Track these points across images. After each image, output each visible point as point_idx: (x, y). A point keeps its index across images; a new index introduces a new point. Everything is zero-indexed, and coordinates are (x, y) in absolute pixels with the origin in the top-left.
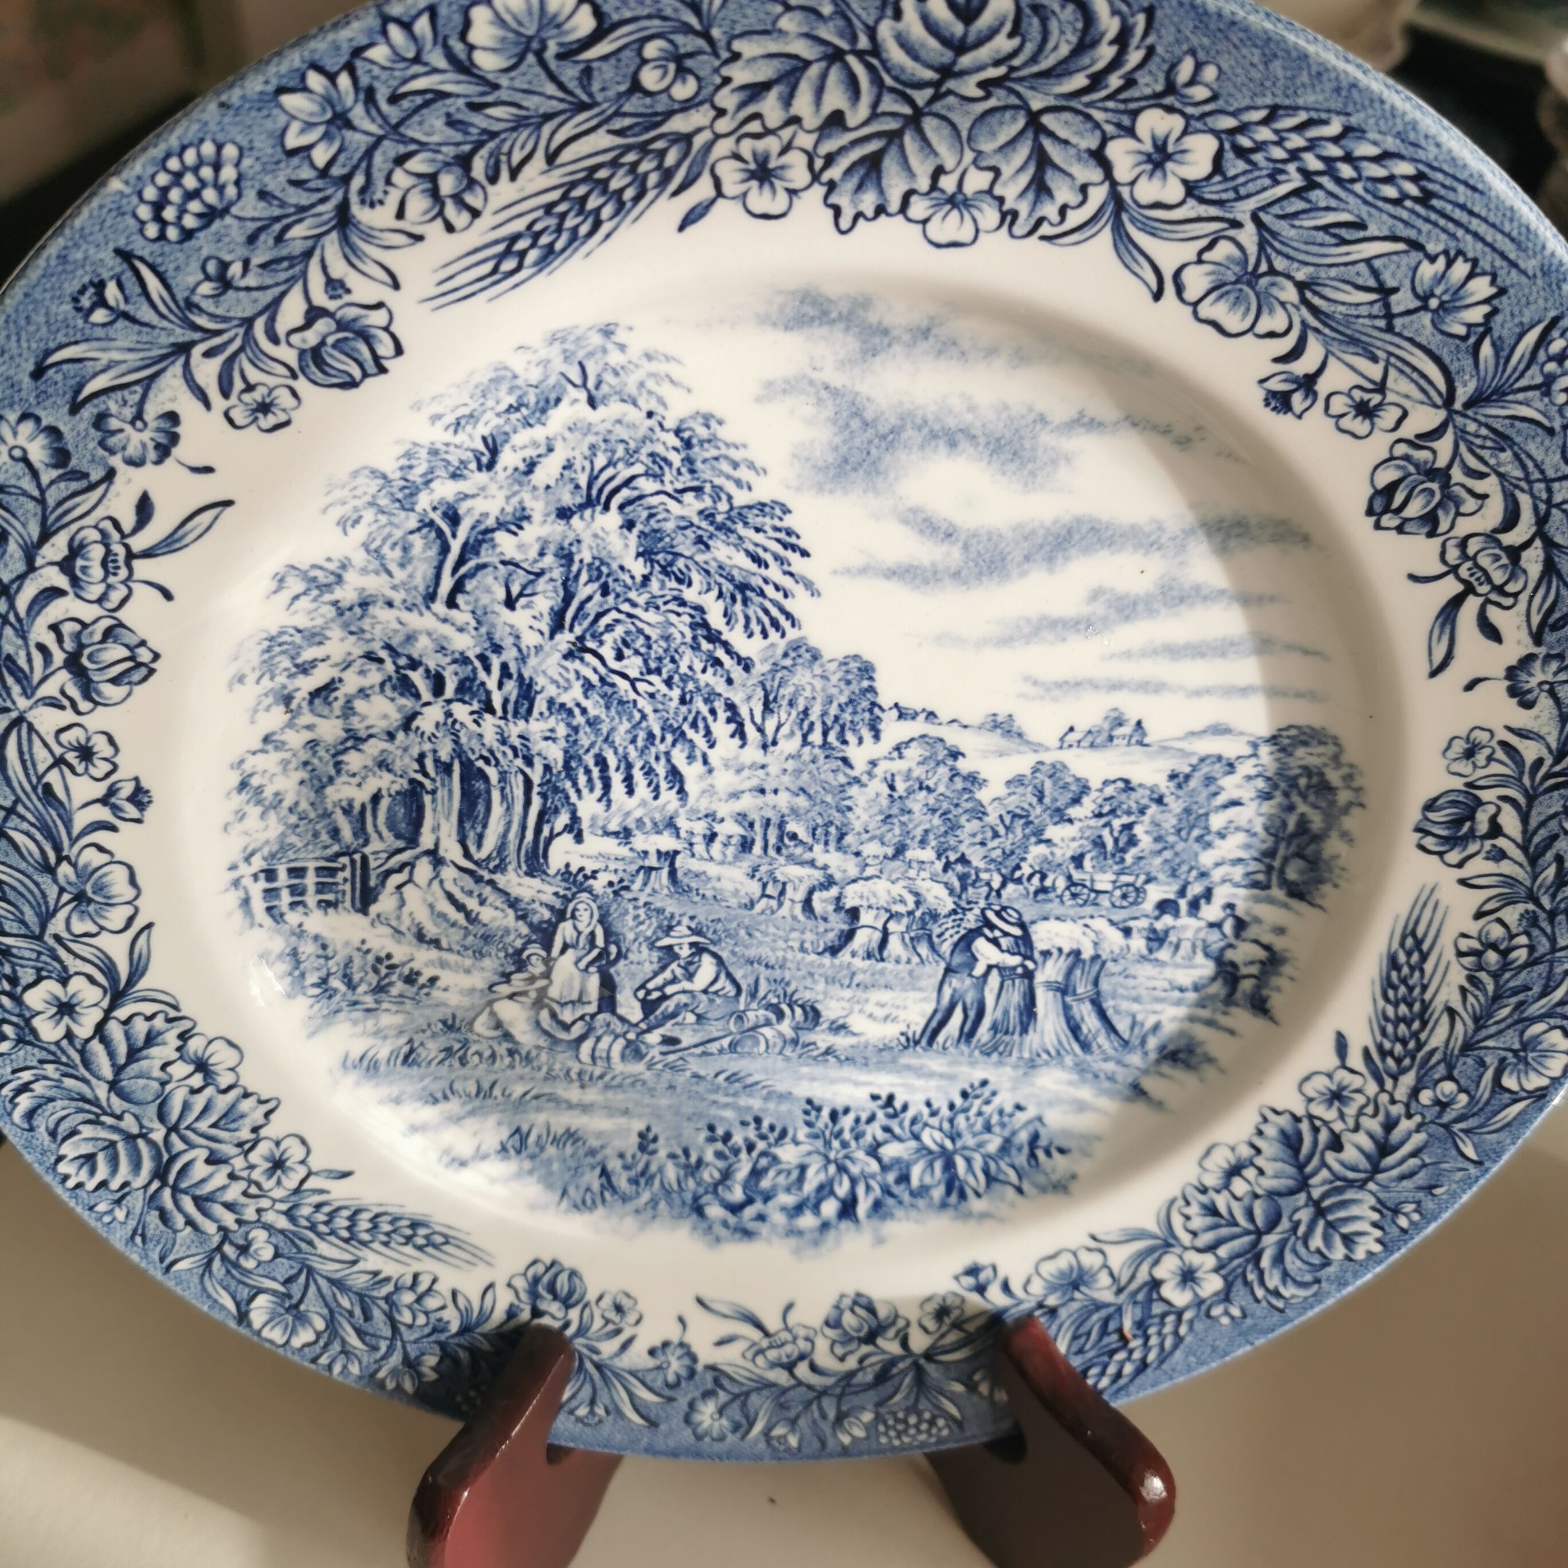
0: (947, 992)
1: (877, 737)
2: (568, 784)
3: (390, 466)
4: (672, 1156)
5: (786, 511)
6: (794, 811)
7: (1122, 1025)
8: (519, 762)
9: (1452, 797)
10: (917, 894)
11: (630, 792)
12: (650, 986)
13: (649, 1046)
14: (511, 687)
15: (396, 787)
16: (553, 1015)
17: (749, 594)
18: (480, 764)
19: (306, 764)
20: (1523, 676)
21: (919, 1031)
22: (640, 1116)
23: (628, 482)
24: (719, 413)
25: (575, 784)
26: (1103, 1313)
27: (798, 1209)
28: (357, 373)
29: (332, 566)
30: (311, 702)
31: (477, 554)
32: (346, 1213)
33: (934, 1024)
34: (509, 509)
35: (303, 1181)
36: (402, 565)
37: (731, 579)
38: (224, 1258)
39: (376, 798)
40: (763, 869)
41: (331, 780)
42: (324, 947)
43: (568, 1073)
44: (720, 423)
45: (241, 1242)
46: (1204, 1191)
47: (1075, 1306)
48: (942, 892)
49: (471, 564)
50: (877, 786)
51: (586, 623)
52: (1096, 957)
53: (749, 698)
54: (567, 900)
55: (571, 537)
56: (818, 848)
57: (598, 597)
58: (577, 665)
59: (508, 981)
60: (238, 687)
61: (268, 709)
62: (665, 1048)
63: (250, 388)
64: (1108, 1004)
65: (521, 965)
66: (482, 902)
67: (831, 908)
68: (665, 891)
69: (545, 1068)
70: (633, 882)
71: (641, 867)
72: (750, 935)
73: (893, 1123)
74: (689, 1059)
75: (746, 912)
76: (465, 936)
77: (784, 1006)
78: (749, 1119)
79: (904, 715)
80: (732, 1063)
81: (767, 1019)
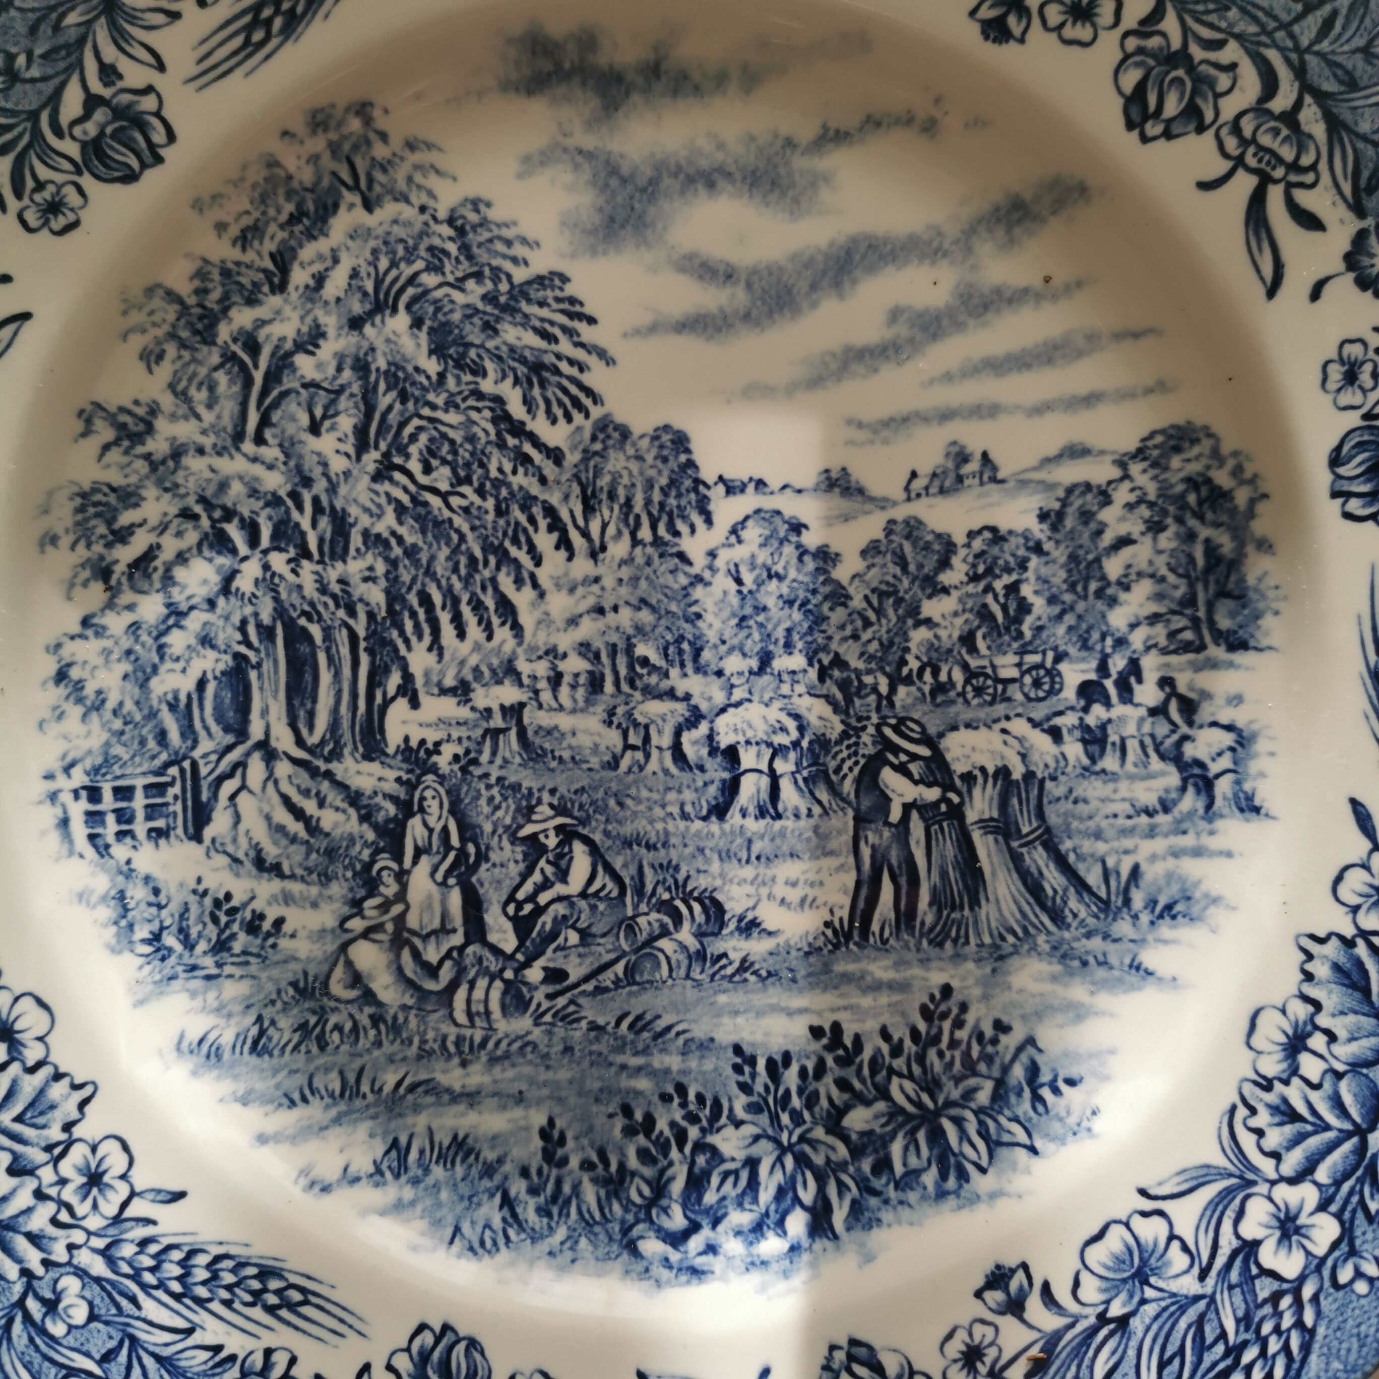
0: (866, 852)
1: (709, 521)
2: (395, 634)
3: (185, 288)
4: (587, 1165)
5: (565, 279)
6: (639, 629)
7: (1093, 878)
8: (341, 613)
9: (1356, 439)
10: (797, 717)
11: (461, 634)
12: (520, 895)
13: (532, 988)
14: (324, 522)
15: (221, 667)
16: (416, 955)
17: (546, 374)
18: (303, 622)
19: (129, 652)
20: (1366, 261)
21: (845, 914)
22: (539, 1102)
23: (412, 280)
24: (485, 194)
25: (402, 633)
26: (1192, 1314)
27: (758, 1229)
28: (134, 163)
29: (141, 411)
30: (131, 577)
31: (279, 381)
32: (177, 1255)
33: (861, 904)
34: (305, 329)
35: (124, 1205)
36: (209, 406)
37: (523, 361)
38: (27, 1319)
39: (201, 684)
40: (620, 710)
41: (155, 669)
42: (156, 892)
43: (444, 1046)
44: (488, 205)
45: (48, 1295)
46: (1266, 1085)
47: (1150, 1310)
48: (826, 710)
49: (275, 393)
50: (723, 583)
51: (390, 437)
52: (1029, 776)
53: (566, 497)
54: (411, 786)
55: (365, 345)
56: (674, 672)
57: (398, 406)
58: (386, 486)
59: (360, 913)
60: (49, 549)
61: (85, 584)
62: (550, 989)
63: (40, 186)
64: (1066, 845)
65: (372, 885)
66: (321, 804)
67: (705, 751)
68: (518, 760)
69: (416, 1041)
70: (480, 752)
71: (487, 731)
72: (621, 804)
73: (849, 1073)
74: (582, 1001)
75: (612, 774)
76: (308, 854)
77: (678, 903)
78: (670, 1089)
79: (732, 488)
80: (633, 1001)
81: (663, 926)
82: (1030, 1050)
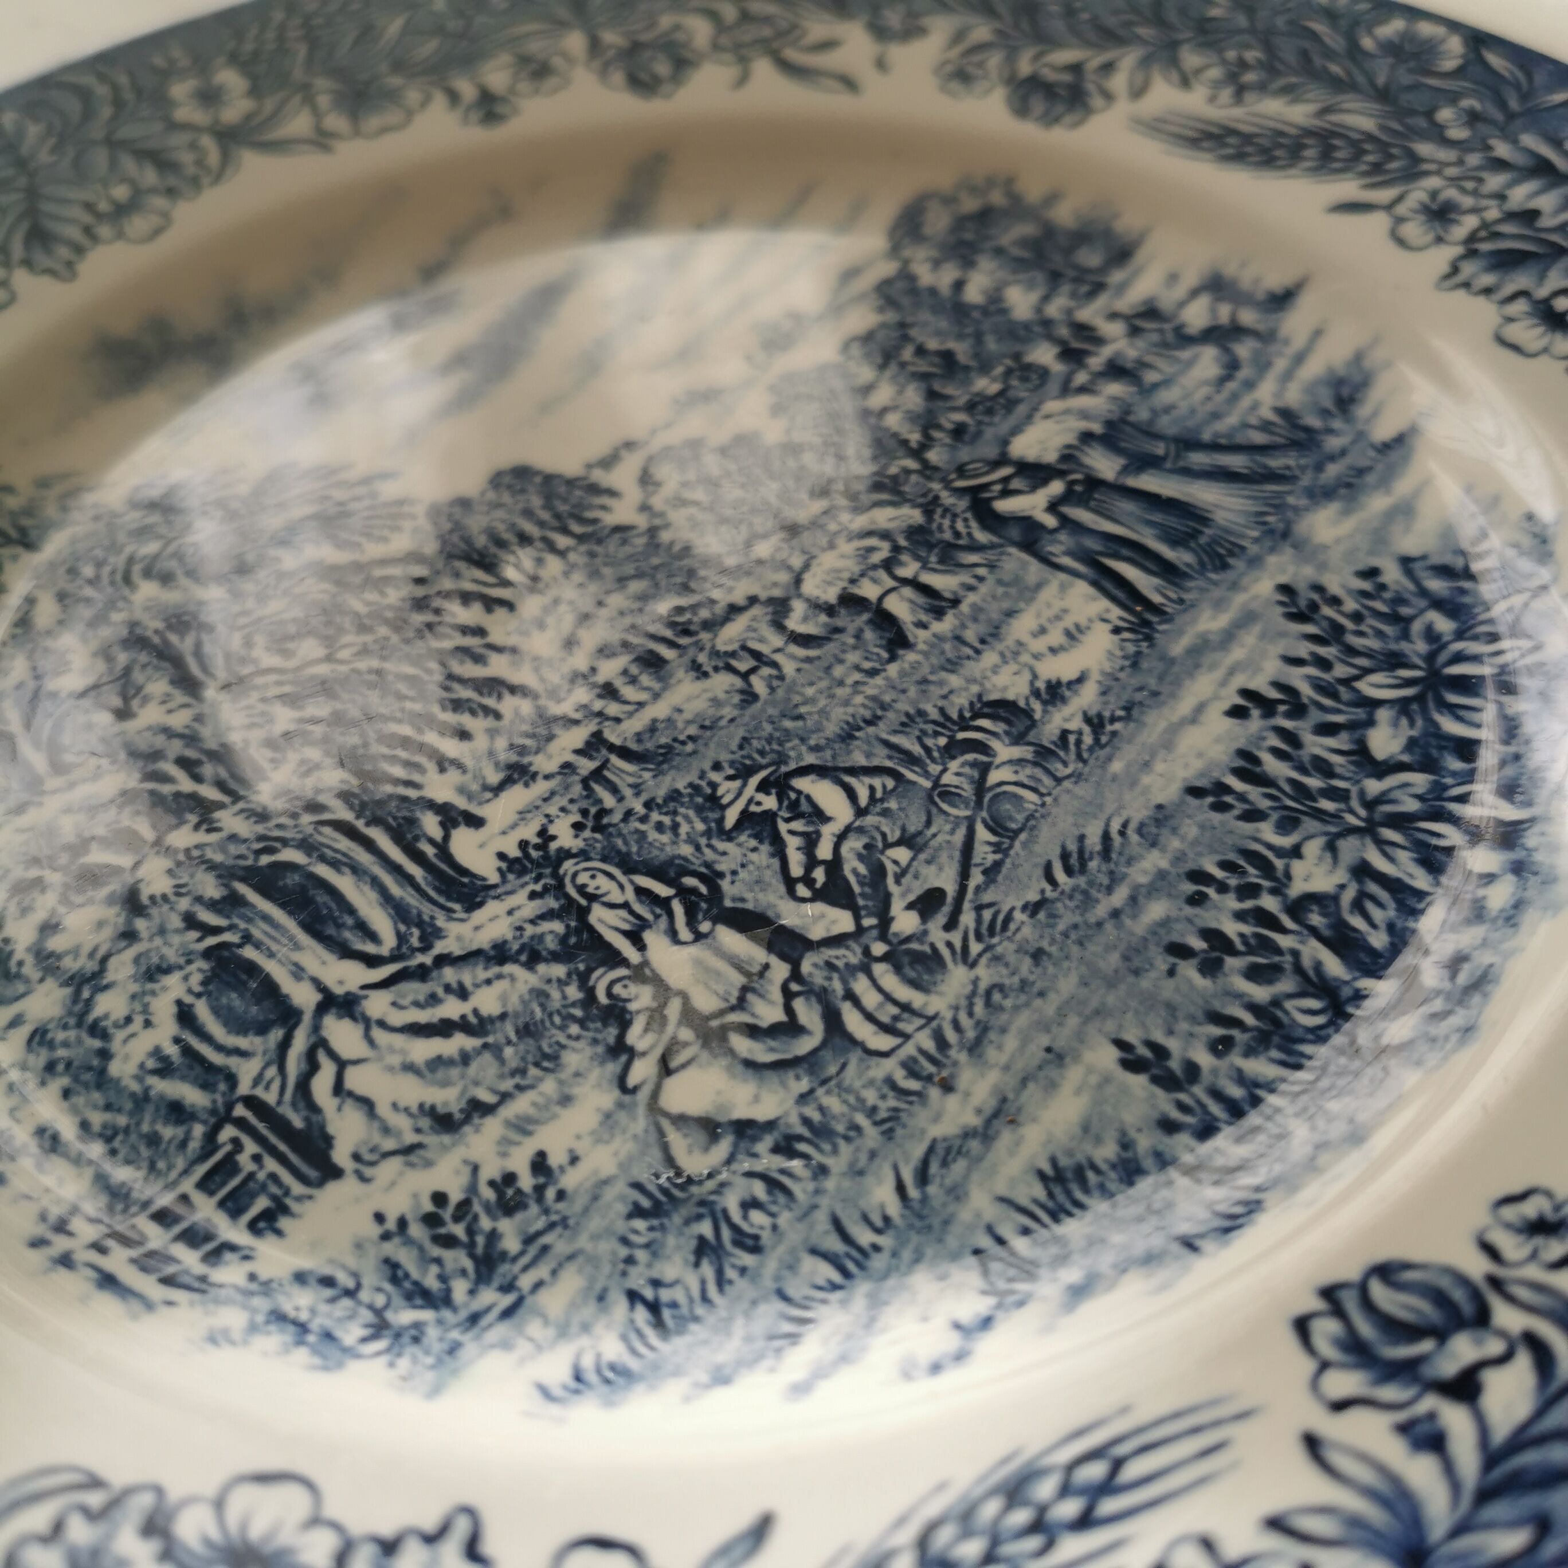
0: (1067, 561)
1: (614, 494)
2: (389, 788)
4: (1220, 1047)
5: (291, 465)
6: (642, 598)
8: (306, 819)
9: (1019, 96)
10: (870, 534)
11: (465, 736)
12: (796, 870)
13: (921, 936)
14: (208, 769)
15: (196, 979)
16: (753, 1031)
18: (265, 860)
19: (50, 1067)
22: (1080, 1037)
23: (131, 561)
25: (396, 781)
33: (1120, 594)
39: (185, 1016)
40: (702, 658)
41: (105, 1055)
42: (328, 1282)
43: (903, 1093)
44: (162, 477)
48: (889, 511)
53: (458, 576)
55: (123, 626)
58: (255, 695)
59: (632, 1054)
62: (941, 918)
66: (463, 994)
67: (823, 618)
68: (647, 775)
69: (861, 1119)
70: (600, 801)
71: (585, 782)
72: (800, 717)
73: (1316, 716)
74: (987, 898)
75: (758, 705)
76: (501, 1060)
77: (961, 736)
78: (1190, 888)
80: (1037, 848)
81: (974, 765)
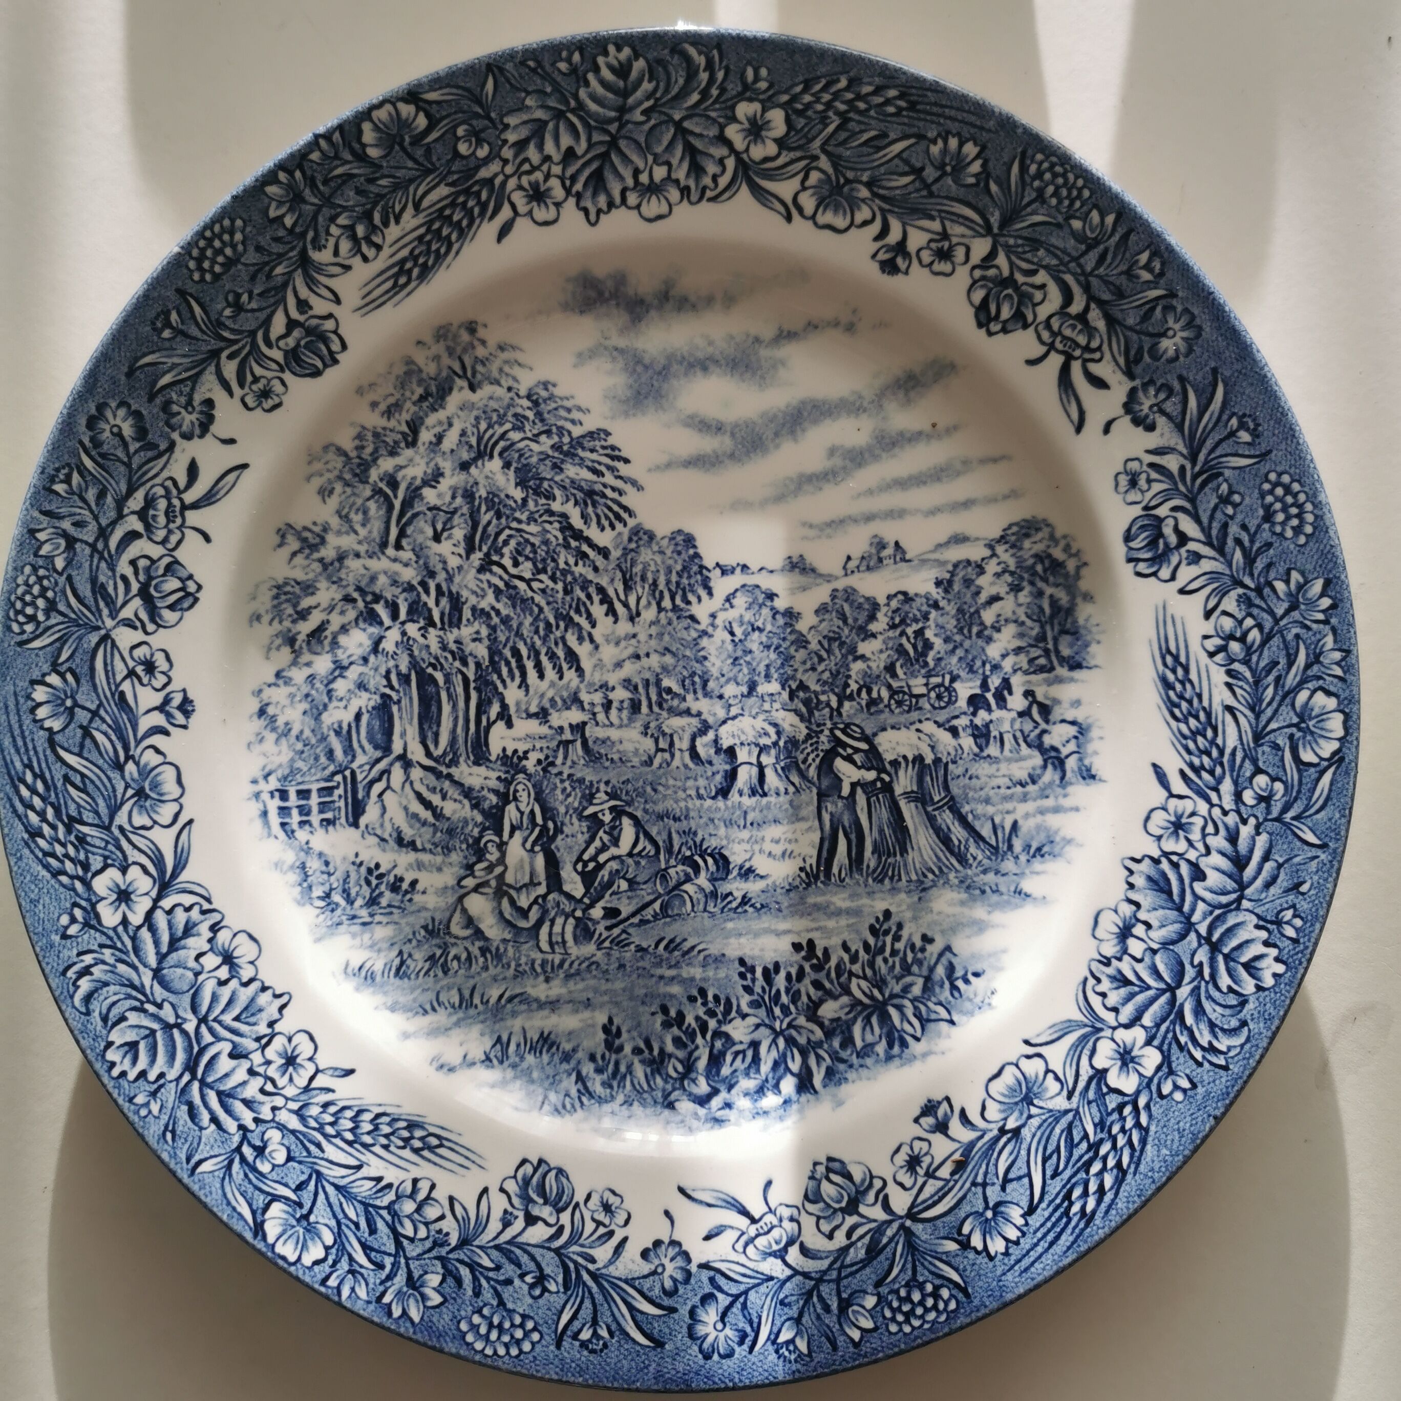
0: (826, 817)
1: (710, 594)
2: (495, 677)
3: (348, 445)
4: (637, 1051)
5: (608, 434)
6: (664, 668)
7: (986, 831)
8: (457, 664)
9: (1140, 523)
10: (775, 725)
11: (541, 676)
12: (586, 857)
13: (596, 922)
14: (444, 601)
15: (372, 703)
16: (513, 902)
17: (597, 498)
18: (430, 670)
19: (307, 696)
20: (1137, 408)
21: (814, 861)
22: (602, 1005)
23: (503, 436)
24: (552, 379)
25: (500, 676)
26: (1063, 1123)
27: (761, 1091)
28: (320, 364)
29: (317, 529)
30: (309, 643)
31: (412, 507)
32: (349, 1114)
33: (825, 854)
34: (429, 471)
35: (312, 1079)
36: (364, 525)
37: (580, 489)
38: (243, 1160)
39: (358, 716)
40: (652, 725)
41: (325, 706)
42: (327, 863)
43: (533, 968)
44: (554, 385)
45: (258, 1143)
46: (1107, 962)
47: (1035, 1122)
48: (796, 720)
49: (409, 515)
50: (721, 635)
51: (489, 543)
52: (937, 761)
53: (612, 580)
54: (508, 782)
55: (471, 481)
56: (690, 697)
57: (494, 521)
58: (488, 576)
59: (472, 874)
60: (255, 623)
61: (278, 648)
62: (608, 923)
63: (256, 380)
64: (966, 809)
65: (480, 853)
66: (444, 798)
67: (712, 751)
68: (582, 762)
69: (513, 964)
70: (556, 757)
71: (560, 742)
72: (655, 790)
73: (821, 976)
74: (631, 930)
75: (648, 769)
76: (434, 833)
77: (697, 858)
78: (695, 992)
79: (725, 571)
80: (667, 929)
81: (687, 874)
82: (948, 955)
